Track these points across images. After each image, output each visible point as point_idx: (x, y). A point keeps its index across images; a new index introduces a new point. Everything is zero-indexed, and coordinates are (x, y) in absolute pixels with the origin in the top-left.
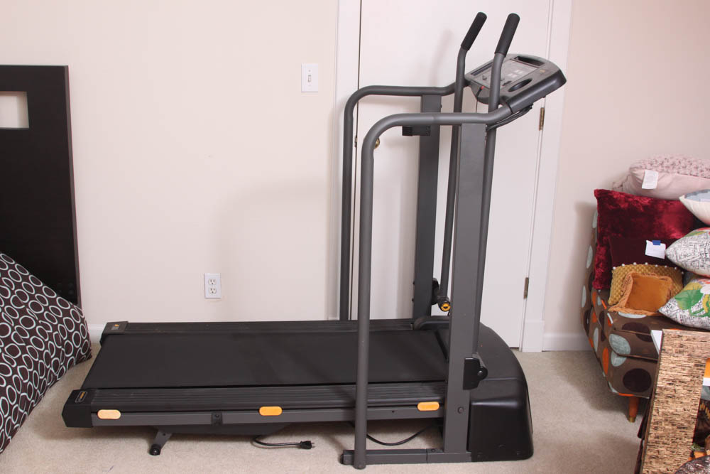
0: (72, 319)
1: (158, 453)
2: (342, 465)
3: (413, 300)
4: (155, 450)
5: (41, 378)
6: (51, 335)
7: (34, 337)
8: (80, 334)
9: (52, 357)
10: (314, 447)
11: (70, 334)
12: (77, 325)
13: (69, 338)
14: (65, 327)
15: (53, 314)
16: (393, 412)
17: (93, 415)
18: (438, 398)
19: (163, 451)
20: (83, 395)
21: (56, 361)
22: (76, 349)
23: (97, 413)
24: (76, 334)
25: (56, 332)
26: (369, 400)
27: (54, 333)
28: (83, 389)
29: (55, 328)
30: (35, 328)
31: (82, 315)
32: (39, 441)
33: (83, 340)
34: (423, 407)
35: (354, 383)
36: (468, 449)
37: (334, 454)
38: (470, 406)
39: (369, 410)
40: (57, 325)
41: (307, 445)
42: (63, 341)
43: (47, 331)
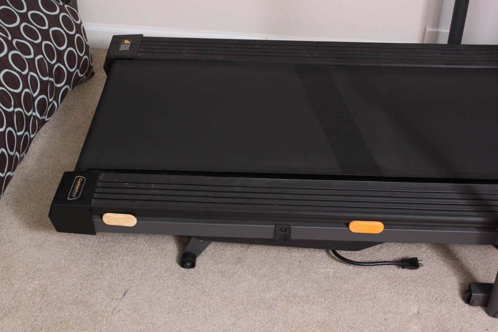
0: (63, 30)
1: (193, 266)
2: (467, 306)
4: (187, 260)
5: (20, 133)
6: (32, 61)
7: (6, 70)
8: (76, 51)
9: (35, 95)
11: (60, 54)
12: (70, 38)
13: (60, 60)
14: (53, 44)
15: (35, 26)
17: (96, 220)
19: (199, 260)
20: (79, 183)
21: (43, 100)
22: (70, 74)
23: (101, 217)
24: (70, 52)
25: (40, 56)
27: (37, 58)
28: (78, 171)
29: (38, 50)
30: (7, 54)
31: (77, 19)
32: (21, 231)
33: (80, 58)
37: (452, 284)
40: (41, 44)
41: (412, 263)
42: (51, 67)
43: (25, 57)
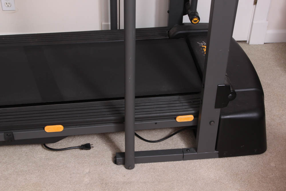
2: (115, 166)
3: (168, 12)
10: (93, 147)
16: (156, 123)
18: (193, 112)
26: (136, 116)
34: (180, 119)
35: (123, 98)
36: (216, 149)
38: (220, 119)
39: (137, 123)
41: (87, 147)
